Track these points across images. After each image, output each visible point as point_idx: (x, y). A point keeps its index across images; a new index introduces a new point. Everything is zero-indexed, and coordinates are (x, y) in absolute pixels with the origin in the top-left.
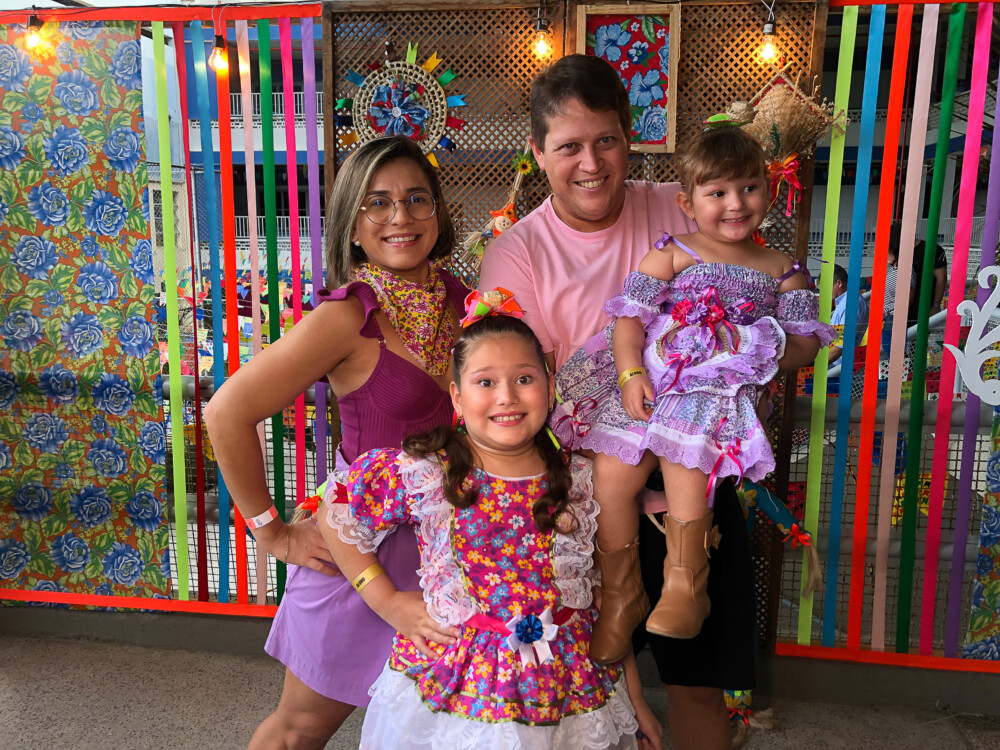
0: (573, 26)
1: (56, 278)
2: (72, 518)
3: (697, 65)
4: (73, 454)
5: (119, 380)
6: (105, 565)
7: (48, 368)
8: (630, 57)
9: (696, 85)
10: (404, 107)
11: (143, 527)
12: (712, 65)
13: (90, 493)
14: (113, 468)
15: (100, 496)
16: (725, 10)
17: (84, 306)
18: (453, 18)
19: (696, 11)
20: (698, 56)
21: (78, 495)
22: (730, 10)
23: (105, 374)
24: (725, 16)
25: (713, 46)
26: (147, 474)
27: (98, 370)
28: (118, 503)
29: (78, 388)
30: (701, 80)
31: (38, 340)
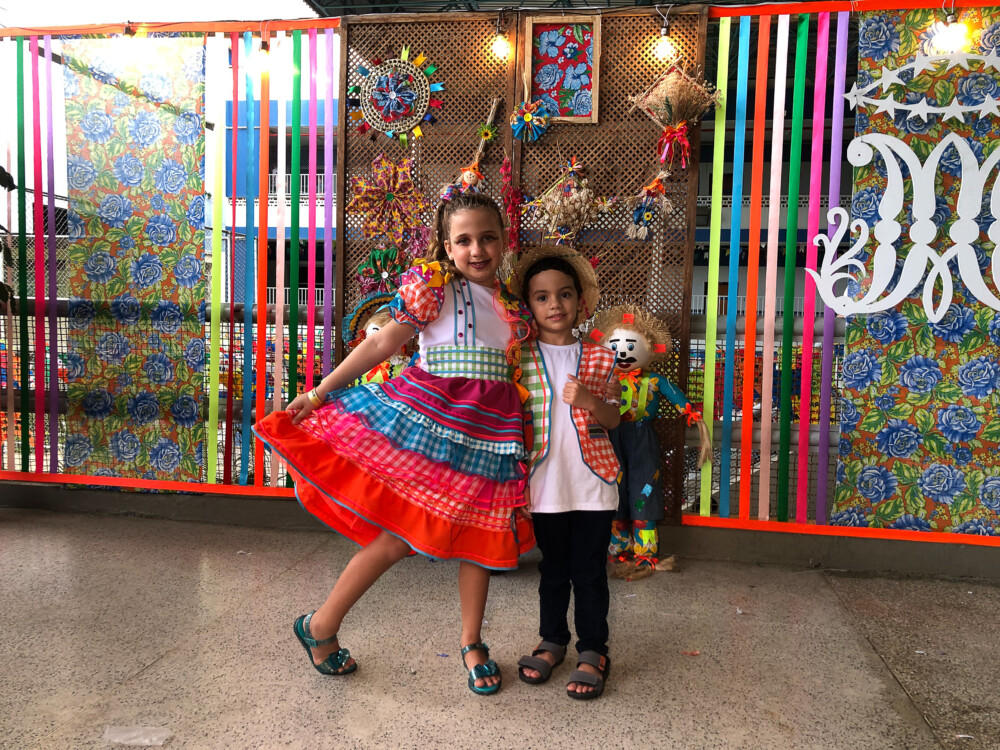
0: (523, 32)
1: (130, 228)
2: (128, 417)
3: (614, 60)
4: (133, 366)
5: (173, 306)
6: (151, 456)
7: (118, 297)
8: (565, 54)
9: (613, 74)
10: (398, 92)
11: (183, 425)
12: (625, 59)
13: (143, 397)
14: (163, 377)
15: (151, 400)
16: (634, 20)
17: (150, 248)
18: (436, 28)
19: (613, 21)
20: (615, 52)
21: (134, 399)
22: (637, 20)
23: (162, 301)
24: (634, 24)
25: (626, 45)
26: (189, 382)
27: (157, 298)
28: (165, 405)
29: (141, 312)
30: (617, 70)
31: (112, 275)
